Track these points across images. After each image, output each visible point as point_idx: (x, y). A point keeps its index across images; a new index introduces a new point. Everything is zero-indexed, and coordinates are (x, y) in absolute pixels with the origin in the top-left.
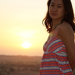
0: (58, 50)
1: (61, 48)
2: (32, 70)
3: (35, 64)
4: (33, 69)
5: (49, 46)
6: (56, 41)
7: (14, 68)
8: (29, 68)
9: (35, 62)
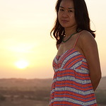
0: (77, 65)
1: (81, 62)
2: (30, 98)
3: (34, 90)
4: (32, 97)
5: (65, 61)
6: (75, 54)
7: (5, 96)
8: (26, 96)
9: (35, 87)
